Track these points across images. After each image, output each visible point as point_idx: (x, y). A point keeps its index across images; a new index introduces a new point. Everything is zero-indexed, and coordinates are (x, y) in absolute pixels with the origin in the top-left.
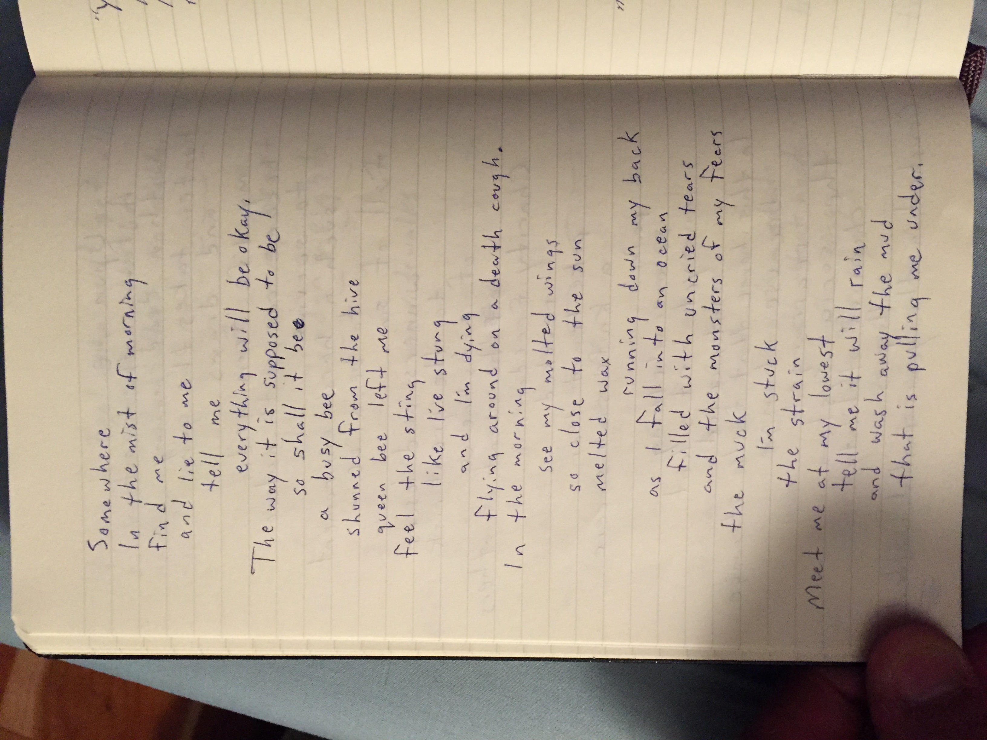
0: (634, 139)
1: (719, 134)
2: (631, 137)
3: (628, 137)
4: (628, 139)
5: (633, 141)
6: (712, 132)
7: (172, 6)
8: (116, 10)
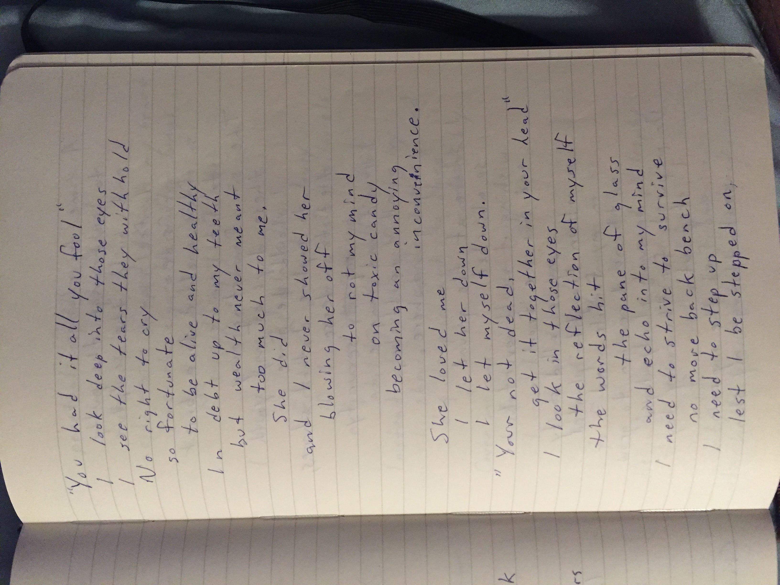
0: (512, 580)
1: (579, 574)
2: (509, 577)
3: (507, 577)
4: (506, 579)
5: (511, 582)
6: (573, 572)
7: (134, 484)
8: (87, 488)
